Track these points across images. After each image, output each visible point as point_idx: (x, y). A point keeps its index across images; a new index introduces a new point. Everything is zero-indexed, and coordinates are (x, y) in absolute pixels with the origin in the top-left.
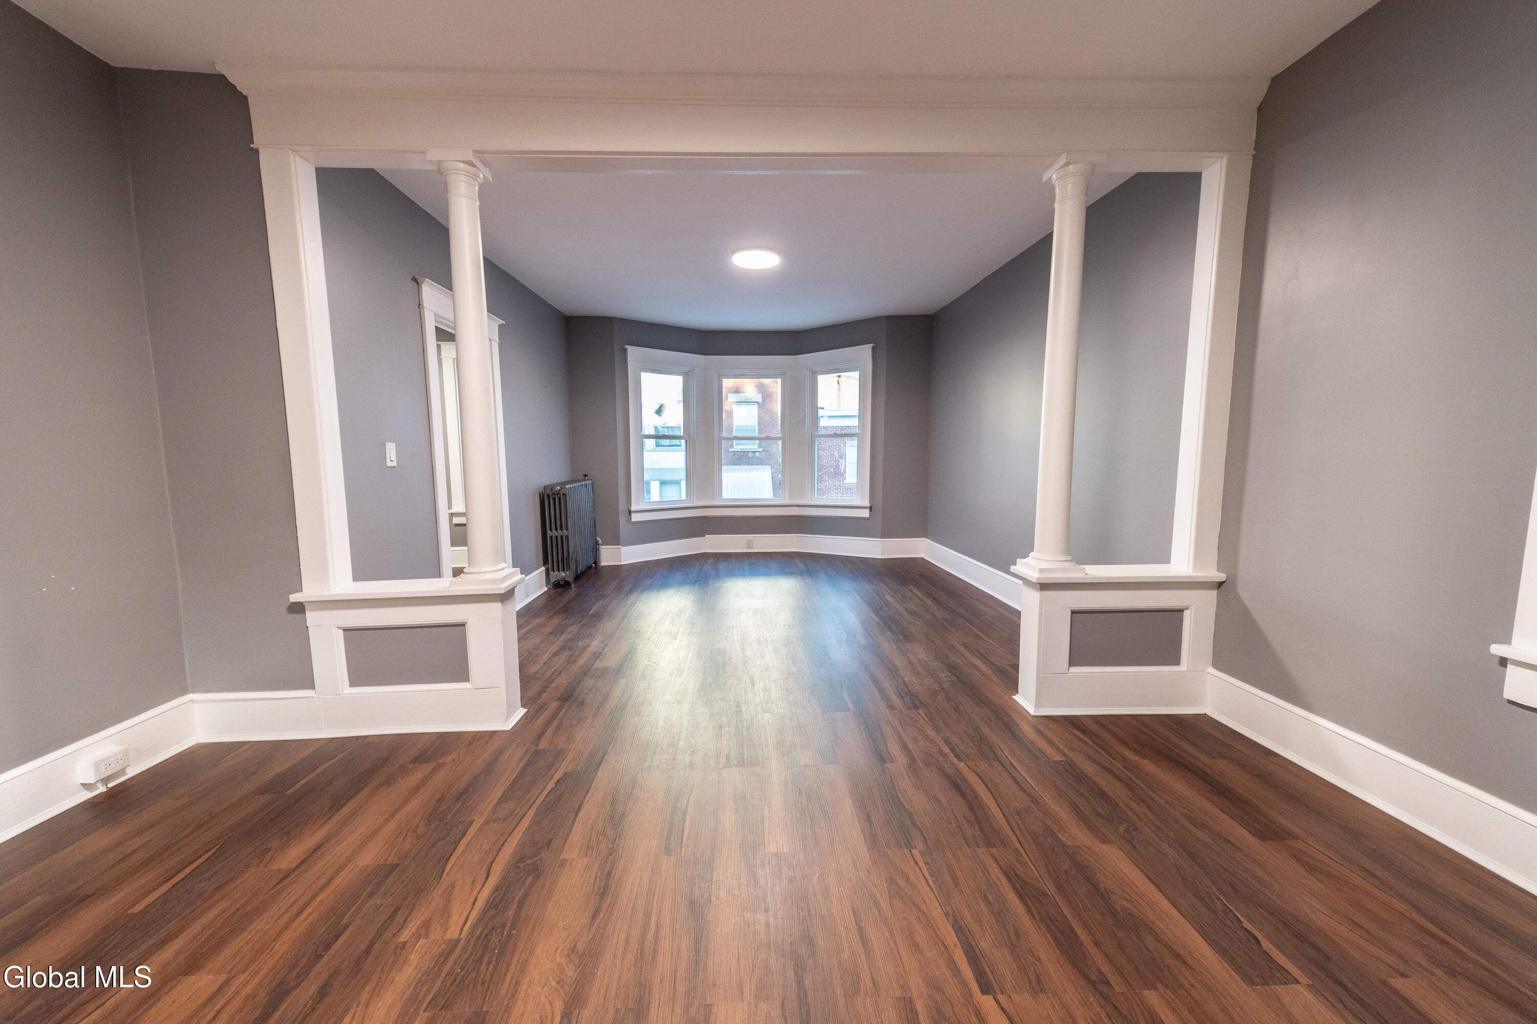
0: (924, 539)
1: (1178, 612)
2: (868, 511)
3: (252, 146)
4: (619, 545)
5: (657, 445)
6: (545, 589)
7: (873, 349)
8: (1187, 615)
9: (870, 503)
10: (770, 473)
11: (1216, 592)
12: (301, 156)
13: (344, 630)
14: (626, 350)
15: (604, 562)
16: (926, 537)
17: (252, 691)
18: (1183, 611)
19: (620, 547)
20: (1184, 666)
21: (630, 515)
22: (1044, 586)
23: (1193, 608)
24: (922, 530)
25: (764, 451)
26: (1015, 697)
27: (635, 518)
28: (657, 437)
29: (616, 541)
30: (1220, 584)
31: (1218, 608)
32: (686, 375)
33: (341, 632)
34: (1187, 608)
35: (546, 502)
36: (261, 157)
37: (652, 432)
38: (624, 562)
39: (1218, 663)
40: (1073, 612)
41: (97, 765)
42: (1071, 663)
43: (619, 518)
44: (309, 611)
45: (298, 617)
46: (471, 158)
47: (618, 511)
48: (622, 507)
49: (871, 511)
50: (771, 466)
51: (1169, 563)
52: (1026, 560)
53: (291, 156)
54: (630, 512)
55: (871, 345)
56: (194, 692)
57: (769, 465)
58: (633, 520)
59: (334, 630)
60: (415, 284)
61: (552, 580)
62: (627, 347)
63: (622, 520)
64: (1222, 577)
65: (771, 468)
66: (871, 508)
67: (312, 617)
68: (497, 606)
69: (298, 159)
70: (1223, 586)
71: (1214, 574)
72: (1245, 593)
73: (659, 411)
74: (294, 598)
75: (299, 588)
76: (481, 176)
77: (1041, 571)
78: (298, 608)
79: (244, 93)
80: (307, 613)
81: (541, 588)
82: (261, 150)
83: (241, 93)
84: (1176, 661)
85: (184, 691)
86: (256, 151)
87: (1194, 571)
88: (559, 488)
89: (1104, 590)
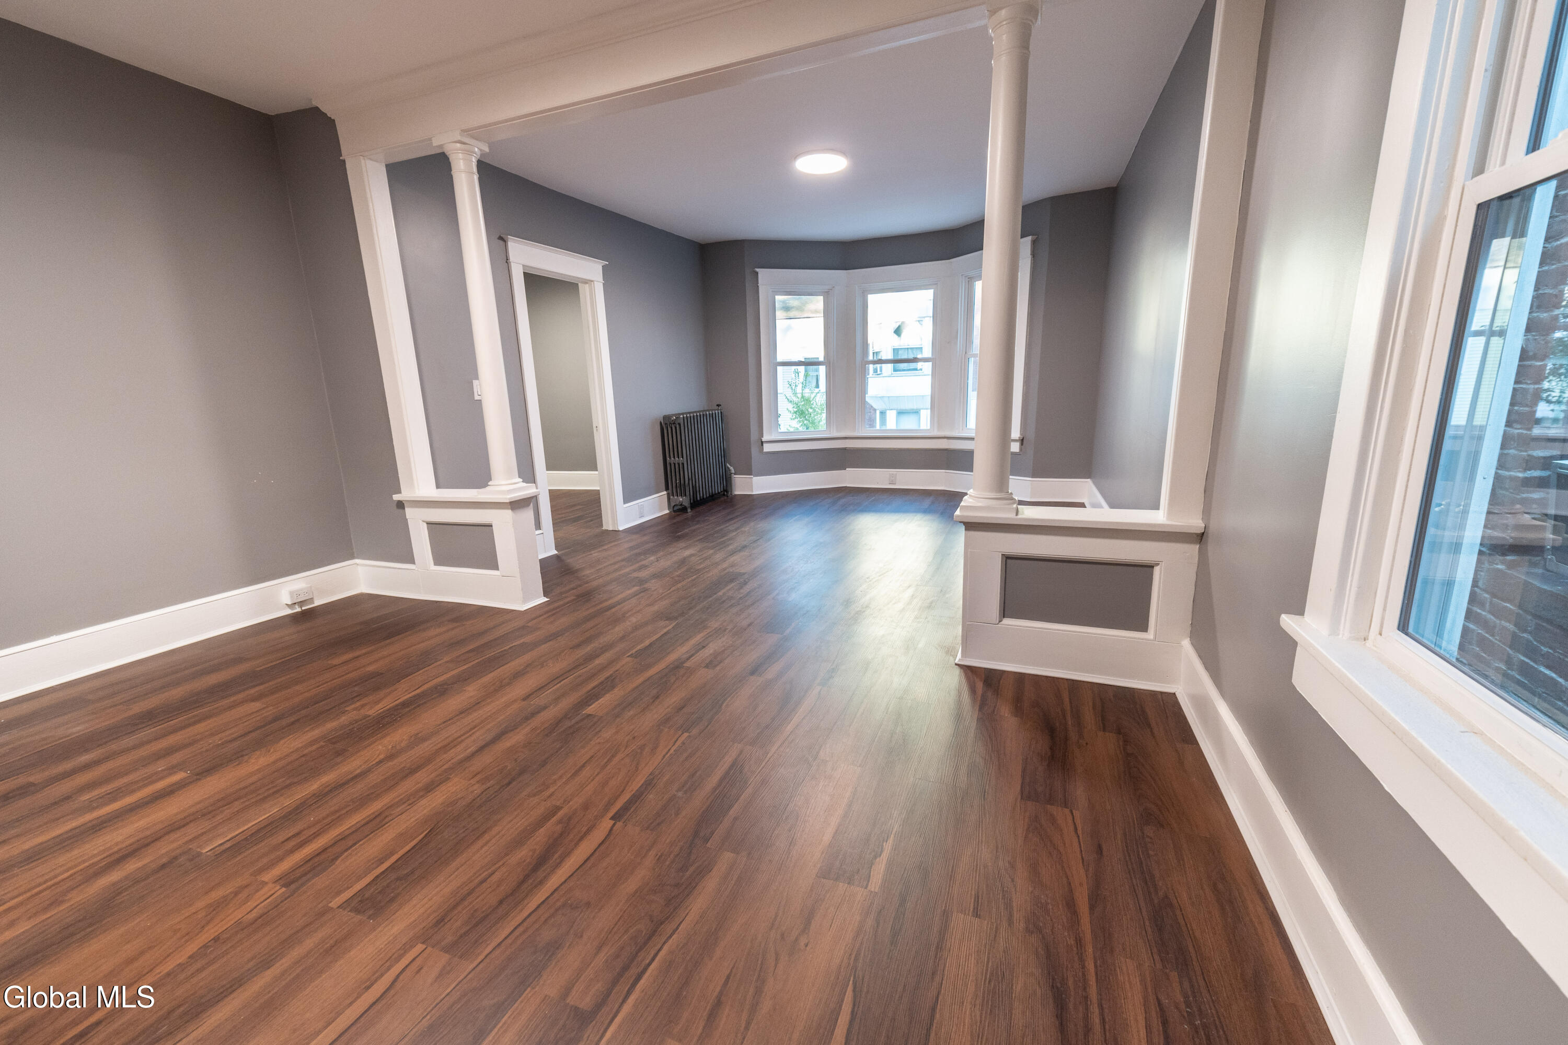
0: (1088, 480)
1: (1147, 568)
2: (1018, 444)
3: (341, 158)
5: (895, 370)
6: (667, 511)
7: (1033, 242)
8: (1157, 570)
9: (1021, 434)
11: (1195, 547)
12: (371, 159)
13: (427, 523)
14: (757, 273)
15: (738, 491)
16: (1089, 477)
17: (385, 561)
18: (1153, 567)
19: (752, 476)
20: (1152, 633)
21: (762, 445)
23: (1163, 565)
24: (1087, 469)
27: (768, 448)
28: (895, 361)
29: (748, 470)
30: (1200, 538)
31: (1198, 566)
32: (827, 294)
33: (425, 525)
34: (1158, 564)
35: (665, 431)
36: (348, 166)
37: (890, 356)
38: (756, 492)
39: (1191, 636)
40: (1007, 558)
41: (291, 594)
42: (1005, 613)
43: (750, 448)
44: (408, 507)
45: (401, 511)
46: (459, 138)
47: (750, 441)
48: (754, 436)
49: (1021, 444)
51: (1159, 508)
53: (363, 162)
54: (762, 443)
56: (358, 558)
58: (765, 450)
59: (421, 522)
60: (501, 243)
61: (673, 504)
62: (757, 270)
63: (754, 450)
64: (1200, 527)
66: (1021, 441)
67: (410, 512)
68: (509, 512)
69: (369, 163)
71: (1195, 525)
72: (1210, 547)
73: (898, 331)
74: (396, 497)
75: (399, 491)
76: (476, 149)
77: (963, 508)
78: (401, 505)
79: (333, 118)
80: (406, 509)
81: (661, 510)
82: (346, 161)
83: (330, 118)
84: (1144, 628)
85: (352, 557)
86: (344, 161)
88: (674, 418)
89: (1046, 534)
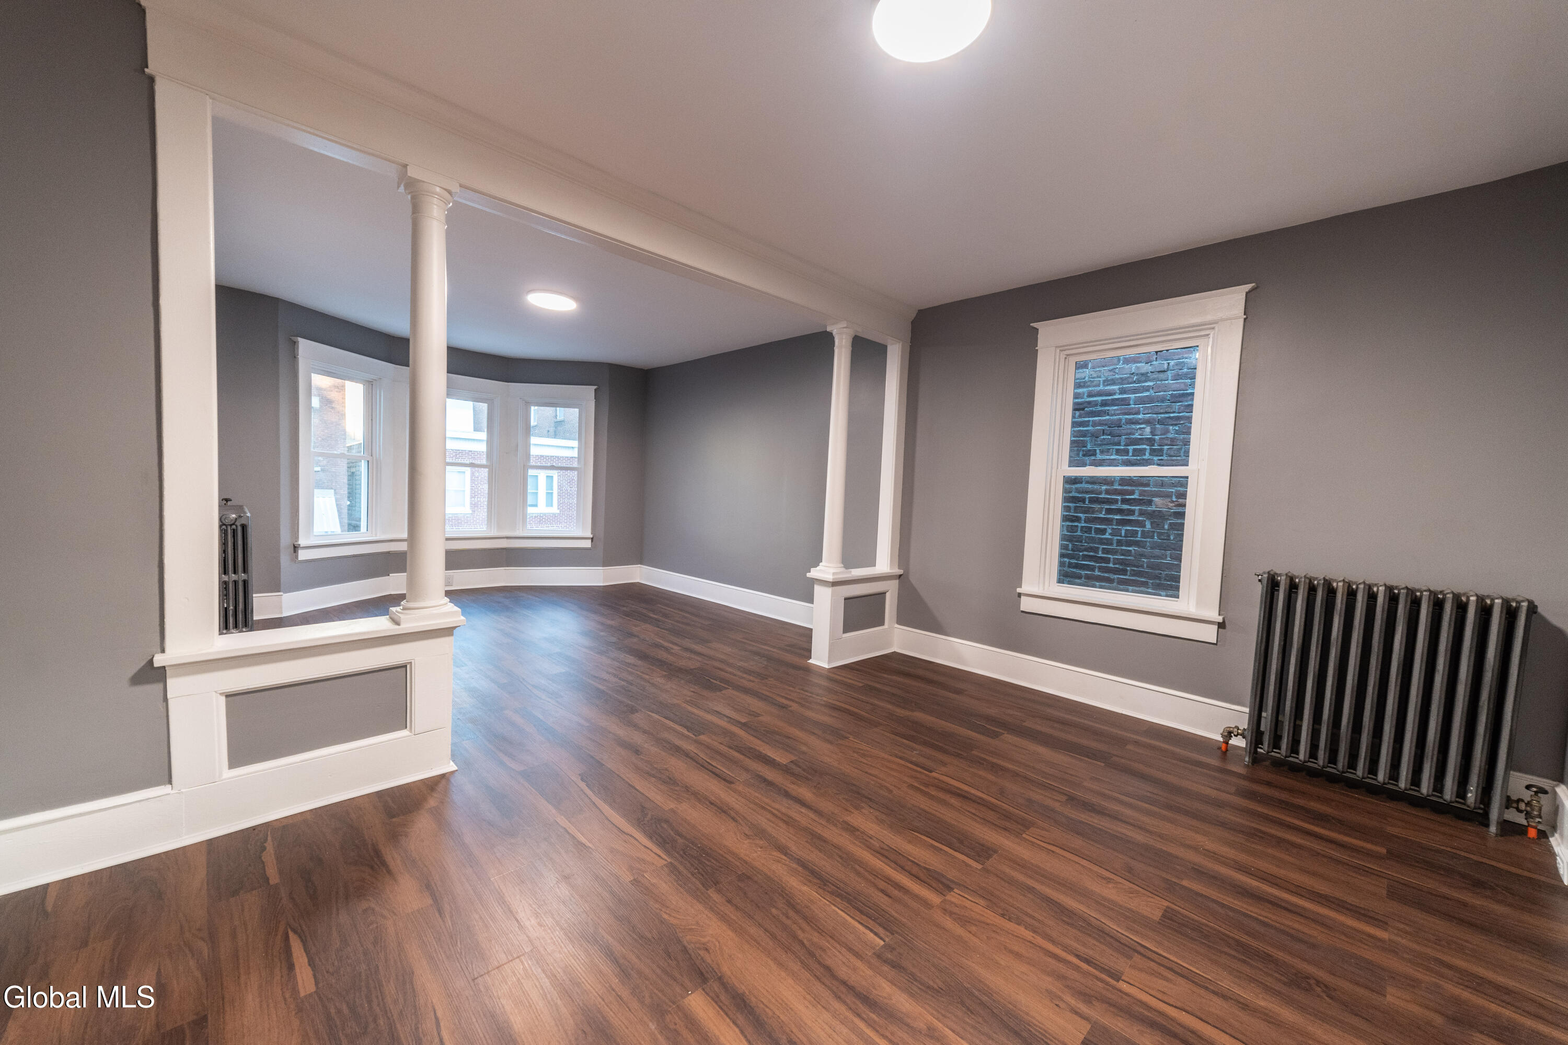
0: (639, 565)
1: (883, 594)
2: (590, 541)
4: (279, 591)
7: (596, 390)
8: (887, 596)
9: (592, 534)
10: (333, 499)
11: (897, 581)
13: (227, 696)
14: (295, 344)
15: (257, 615)
16: (641, 563)
18: (885, 593)
19: (282, 593)
20: (886, 626)
21: (296, 551)
22: (835, 584)
23: (889, 591)
24: (639, 558)
25: (322, 470)
26: (810, 661)
27: (303, 555)
29: (275, 586)
30: (900, 576)
31: (899, 590)
32: (370, 384)
33: (224, 698)
34: (887, 592)
38: (287, 613)
39: (899, 622)
40: (845, 599)
42: (844, 632)
43: (280, 557)
44: (176, 676)
47: (280, 546)
48: (285, 540)
49: (592, 541)
50: (335, 490)
51: (875, 566)
52: (818, 568)
54: (296, 548)
55: (596, 387)
57: (332, 489)
58: (300, 558)
59: (215, 697)
62: (300, 339)
63: (285, 559)
64: (901, 572)
65: (335, 493)
66: (592, 539)
67: (174, 685)
70: (902, 577)
71: (897, 571)
72: (913, 579)
74: (157, 661)
77: (834, 574)
80: (169, 681)
84: (882, 624)
87: (891, 569)
88: (234, 516)
89: (857, 583)
